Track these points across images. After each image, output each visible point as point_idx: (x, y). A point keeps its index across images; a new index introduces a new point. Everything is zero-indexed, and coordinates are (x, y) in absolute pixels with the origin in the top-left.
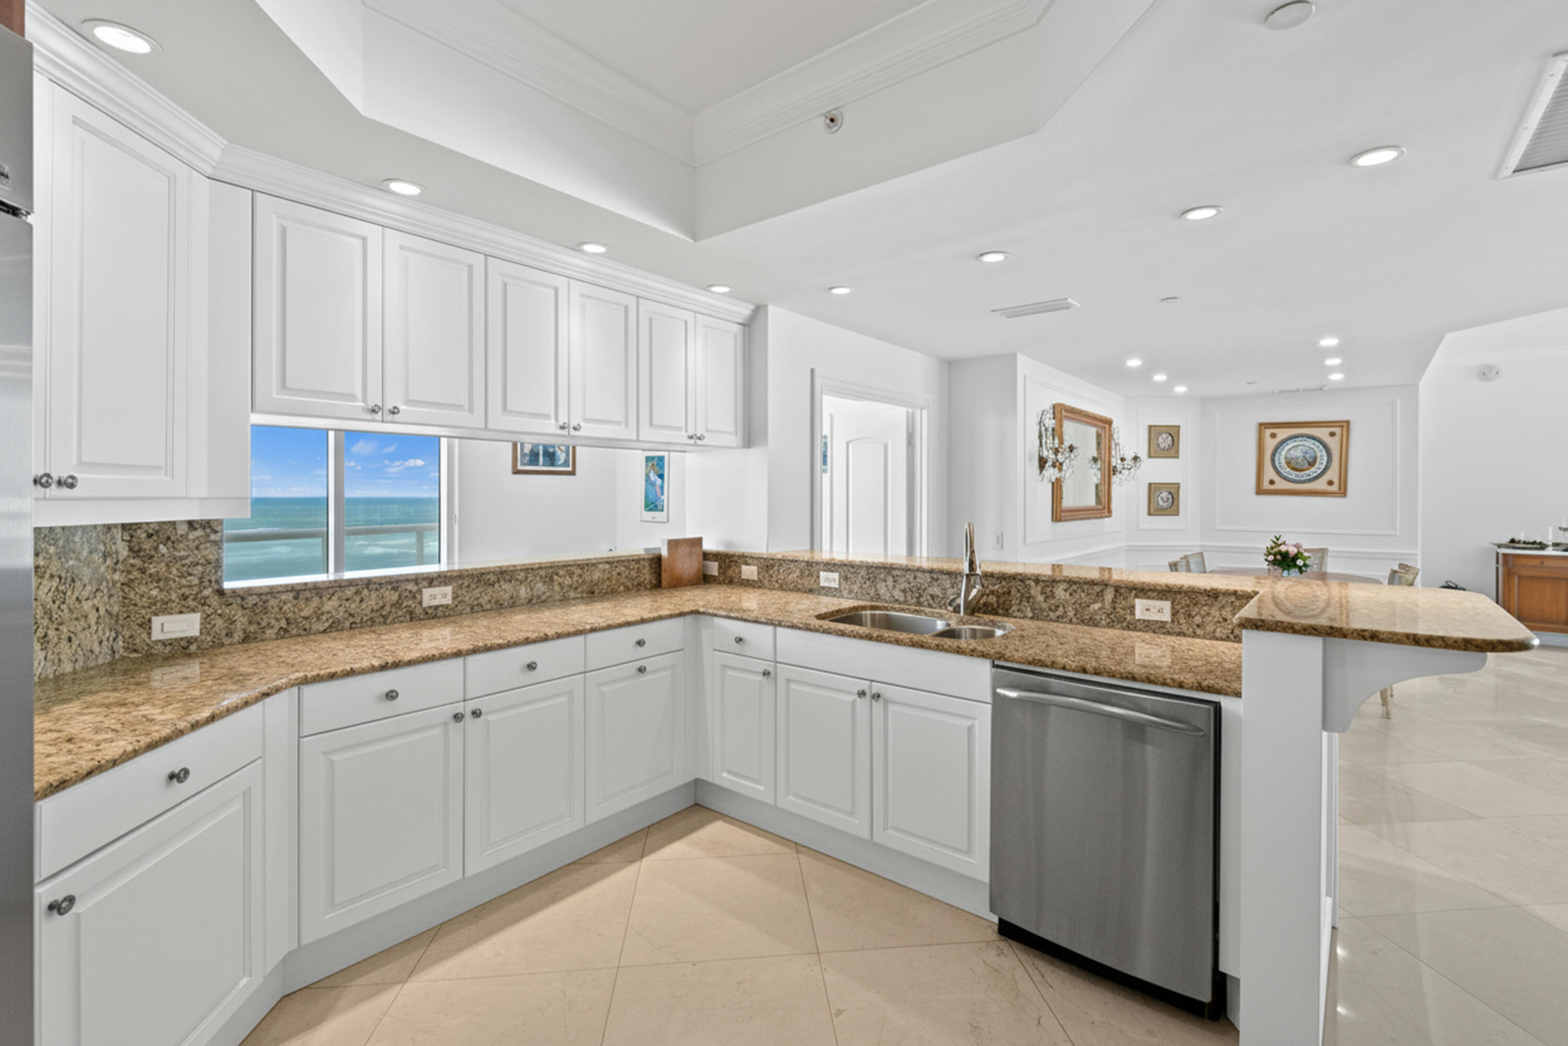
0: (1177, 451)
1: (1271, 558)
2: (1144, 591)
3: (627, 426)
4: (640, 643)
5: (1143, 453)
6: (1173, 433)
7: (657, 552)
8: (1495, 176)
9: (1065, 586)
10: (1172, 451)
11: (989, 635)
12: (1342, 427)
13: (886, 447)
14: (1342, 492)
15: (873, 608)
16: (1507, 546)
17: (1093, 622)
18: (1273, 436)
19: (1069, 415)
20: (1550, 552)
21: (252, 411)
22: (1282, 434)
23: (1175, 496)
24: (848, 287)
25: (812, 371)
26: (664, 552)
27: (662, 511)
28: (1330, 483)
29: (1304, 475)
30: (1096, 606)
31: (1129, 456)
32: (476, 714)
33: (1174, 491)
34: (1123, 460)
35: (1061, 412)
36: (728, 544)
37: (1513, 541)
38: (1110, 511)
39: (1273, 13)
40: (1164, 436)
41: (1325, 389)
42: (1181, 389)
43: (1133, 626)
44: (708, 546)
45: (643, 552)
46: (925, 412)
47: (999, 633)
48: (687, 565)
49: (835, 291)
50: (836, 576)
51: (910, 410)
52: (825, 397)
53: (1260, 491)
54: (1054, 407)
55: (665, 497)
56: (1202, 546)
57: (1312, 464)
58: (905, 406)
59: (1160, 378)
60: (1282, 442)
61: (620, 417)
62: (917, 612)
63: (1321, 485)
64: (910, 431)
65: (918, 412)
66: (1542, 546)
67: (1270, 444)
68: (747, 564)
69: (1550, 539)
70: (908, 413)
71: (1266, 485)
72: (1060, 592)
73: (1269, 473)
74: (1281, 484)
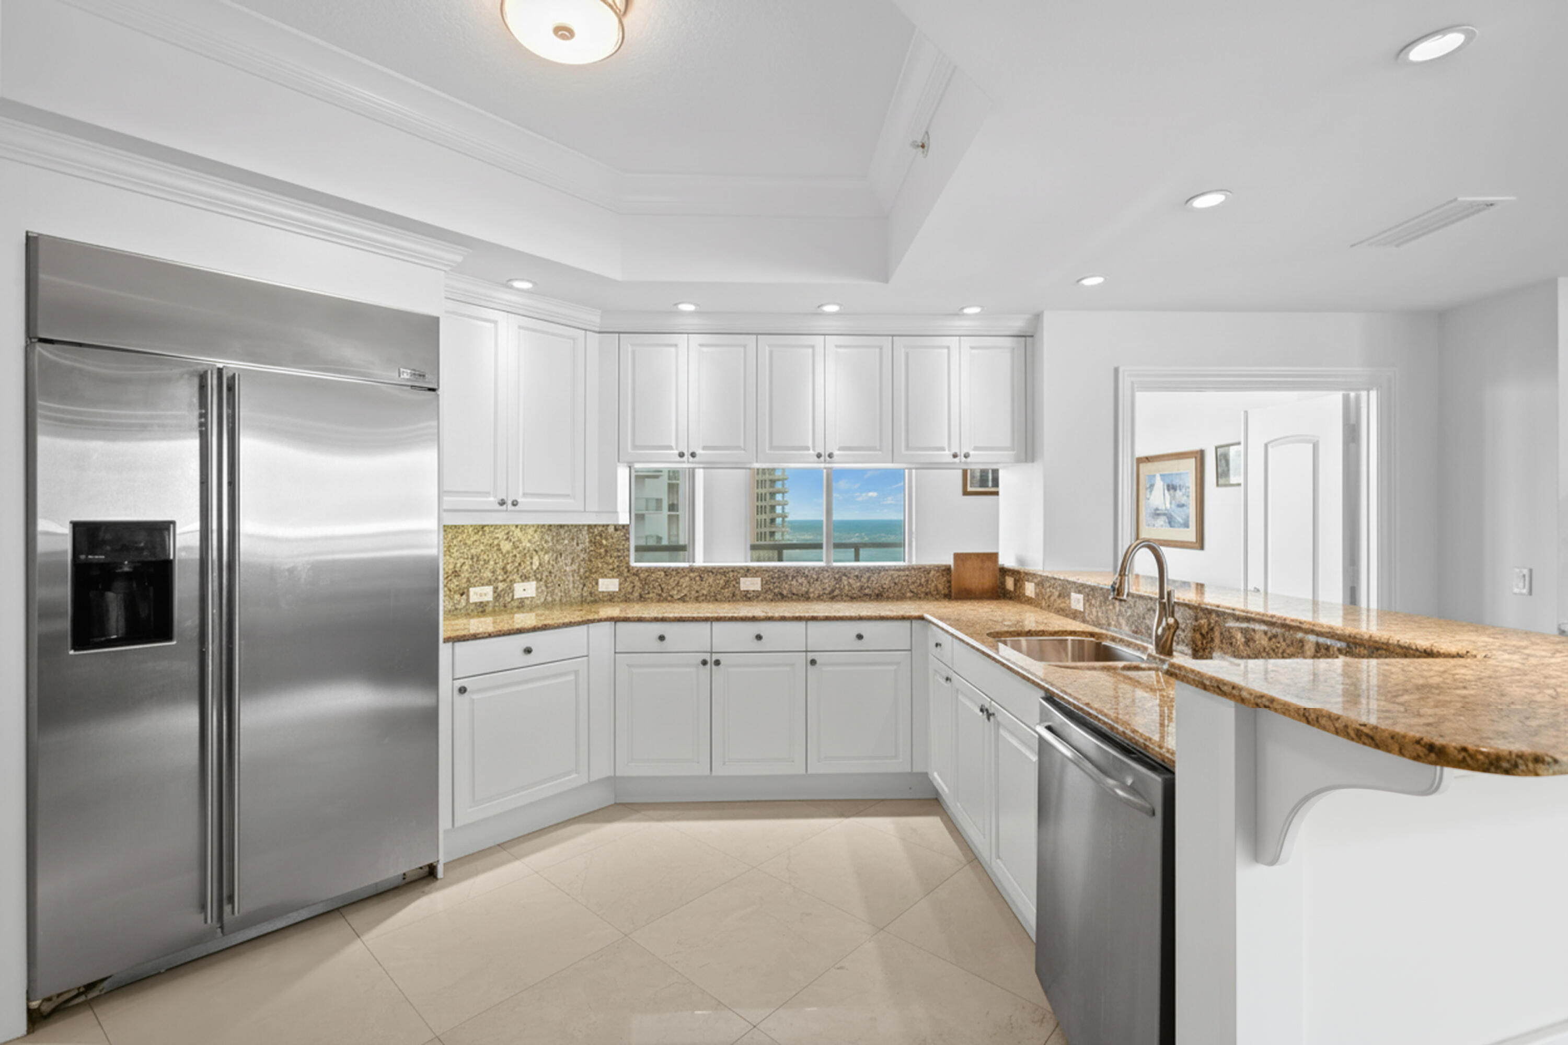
4: (860, 637)
13: (1315, 446)
21: (619, 461)
25: (1116, 371)
32: (717, 663)
36: (1020, 560)
46: (1373, 394)
48: (977, 579)
50: (1081, 597)
52: (1139, 395)
58: (1337, 389)
64: (1353, 421)
68: (1029, 581)
70: (1345, 395)
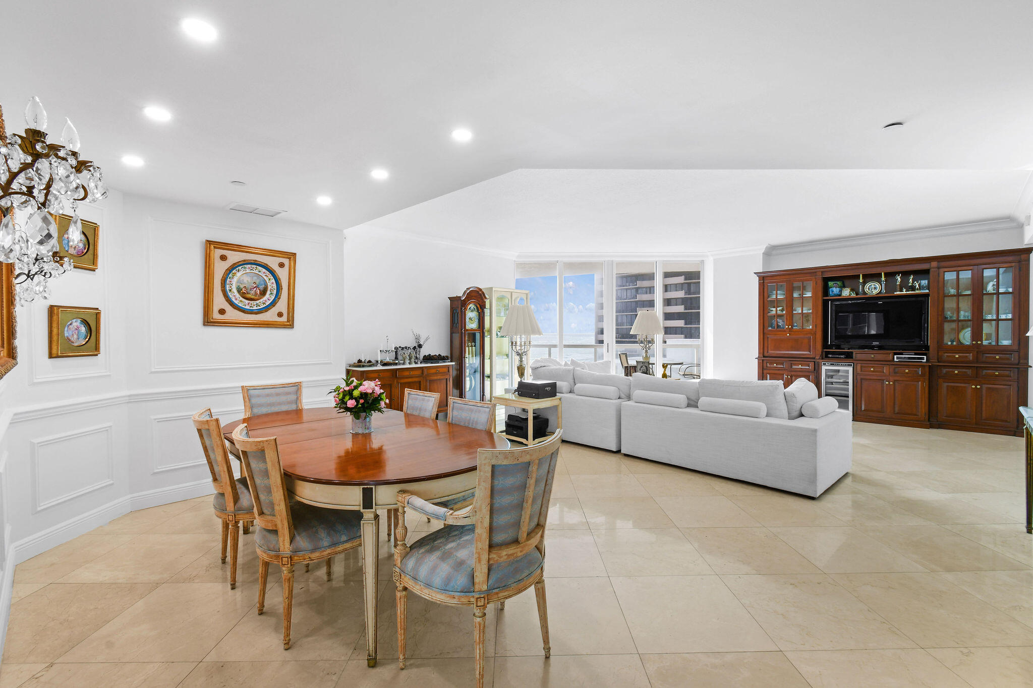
0: (94, 261)
6: (88, 230)
10: (87, 260)
12: (290, 258)
14: (290, 324)
16: (355, 366)
18: (223, 258)
20: (380, 367)
22: (232, 257)
23: (93, 326)
28: (280, 315)
29: (254, 306)
33: (92, 317)
37: (360, 361)
38: (13, 356)
53: (208, 320)
56: (130, 396)
57: (263, 293)
60: (232, 266)
63: (270, 316)
67: (220, 268)
71: (216, 316)
73: (219, 301)
74: (231, 314)
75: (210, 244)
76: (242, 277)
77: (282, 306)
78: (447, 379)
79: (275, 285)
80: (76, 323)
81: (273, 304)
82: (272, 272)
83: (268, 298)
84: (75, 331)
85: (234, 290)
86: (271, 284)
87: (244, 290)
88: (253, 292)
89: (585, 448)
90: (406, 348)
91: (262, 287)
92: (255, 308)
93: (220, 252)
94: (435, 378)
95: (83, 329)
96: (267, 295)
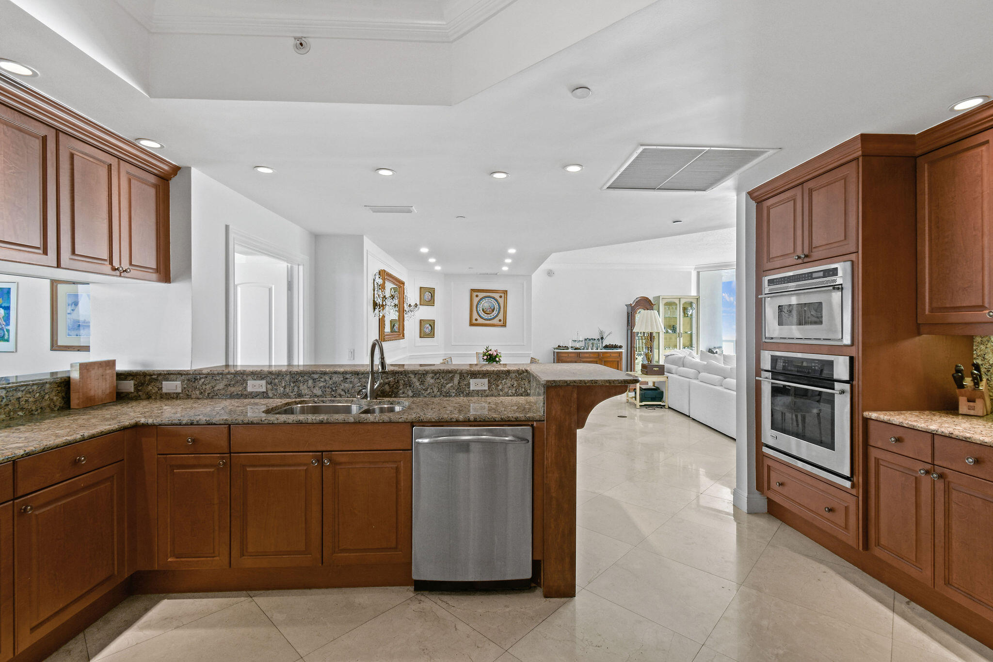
0: (433, 302)
1: (485, 357)
2: (475, 375)
3: (45, 252)
5: (418, 303)
6: (432, 291)
7: (64, 375)
8: (601, 188)
9: (431, 375)
10: (431, 302)
11: (392, 410)
12: (505, 293)
13: (270, 290)
14: (505, 325)
15: (300, 403)
16: (557, 349)
17: (448, 395)
18: (477, 296)
19: (388, 278)
20: (570, 350)
22: (481, 295)
23: (433, 326)
24: (271, 168)
25: (227, 227)
26: (75, 375)
27: (8, 341)
28: (500, 320)
29: (489, 316)
30: (450, 385)
31: (413, 304)
33: (432, 324)
34: (410, 306)
35: (383, 274)
36: (144, 364)
37: (559, 346)
38: (403, 336)
39: (577, 89)
40: (427, 293)
41: (498, 274)
42: (438, 268)
43: (469, 394)
44: (120, 367)
45: (49, 377)
46: (301, 268)
47: (398, 408)
48: (100, 386)
49: (260, 170)
50: (263, 382)
51: (289, 265)
53: (472, 324)
54: (380, 272)
55: (12, 328)
56: (445, 354)
57: (493, 311)
58: (285, 261)
59: (432, 260)
60: (481, 299)
61: (37, 242)
62: (333, 401)
63: (496, 321)
64: (290, 280)
65: (295, 267)
66: (567, 348)
67: (476, 300)
68: (167, 380)
69: (570, 345)
70: (288, 266)
71: (474, 322)
72: (429, 380)
73: (475, 315)
74: (480, 321)
75: (473, 290)
76: (485, 304)
77: (501, 316)
78: (618, 361)
79: (498, 307)
80: (428, 325)
81: (497, 316)
82: (496, 300)
83: (495, 313)
84: (428, 329)
85: (481, 310)
86: (496, 306)
87: (485, 310)
88: (489, 310)
89: (707, 428)
90: (592, 339)
91: (492, 308)
92: (489, 318)
93: (476, 293)
94: (608, 359)
95: (430, 328)
96: (495, 312)
